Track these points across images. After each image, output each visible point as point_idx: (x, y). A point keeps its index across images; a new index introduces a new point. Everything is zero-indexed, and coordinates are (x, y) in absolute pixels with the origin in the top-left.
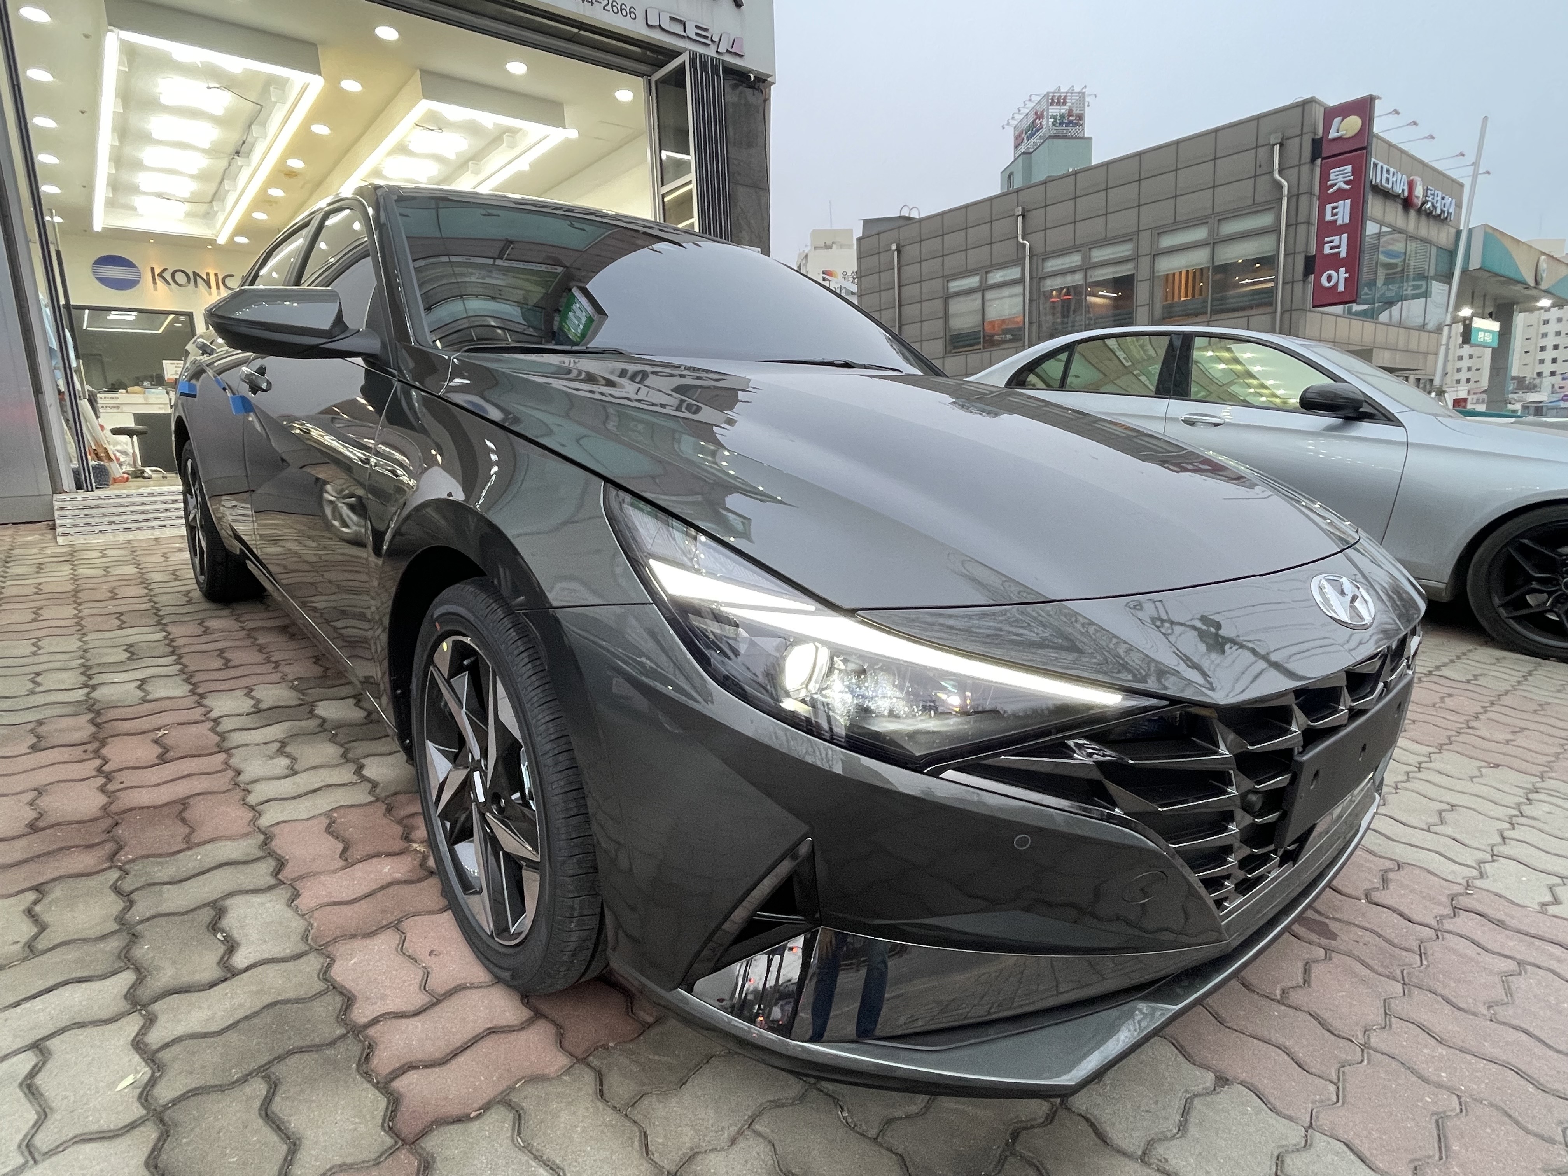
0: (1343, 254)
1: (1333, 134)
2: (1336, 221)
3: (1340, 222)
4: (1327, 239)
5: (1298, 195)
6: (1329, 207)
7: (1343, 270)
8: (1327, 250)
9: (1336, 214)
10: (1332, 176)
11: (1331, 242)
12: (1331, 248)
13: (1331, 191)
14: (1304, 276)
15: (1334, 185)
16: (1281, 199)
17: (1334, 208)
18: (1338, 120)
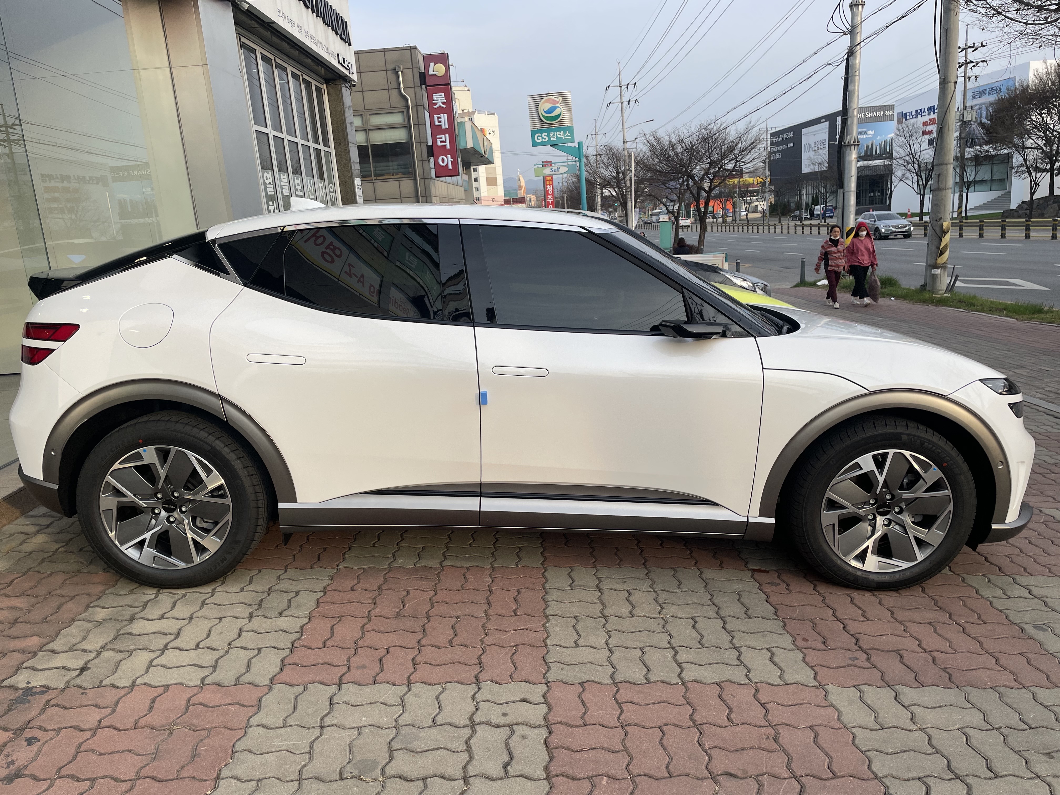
0: (448, 147)
1: (431, 72)
2: (441, 126)
3: (443, 127)
4: (438, 136)
5: (417, 106)
6: (436, 117)
7: (449, 156)
8: (439, 144)
9: (440, 122)
10: (435, 98)
11: (441, 138)
12: (441, 142)
13: (435, 107)
14: (428, 157)
15: (436, 104)
16: (407, 107)
17: (438, 118)
18: (432, 64)
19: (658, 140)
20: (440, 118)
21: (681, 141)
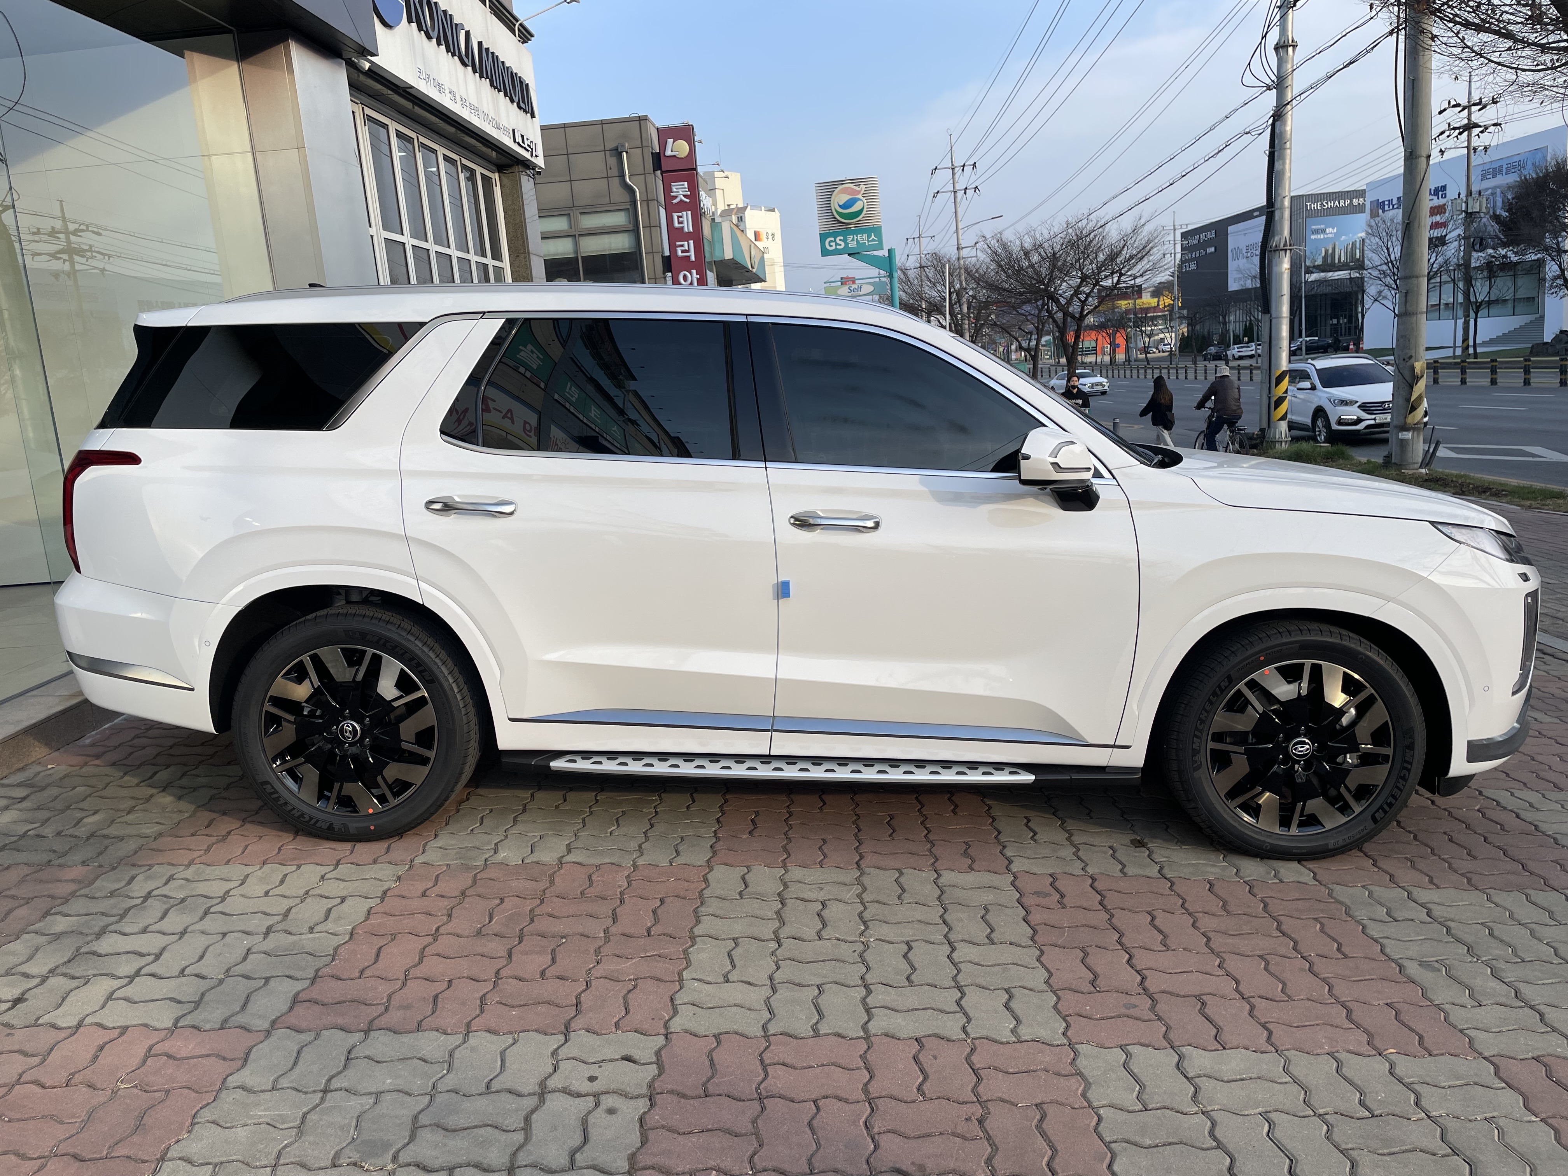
0: (693, 258)
1: (669, 153)
2: (682, 228)
3: (686, 230)
4: (678, 243)
5: (648, 201)
6: (675, 215)
7: (694, 271)
8: (680, 254)
9: (681, 223)
10: (674, 189)
11: (682, 246)
12: (683, 252)
13: (675, 201)
14: (664, 274)
15: (676, 197)
16: (634, 202)
17: (679, 217)
18: (670, 141)
19: (1005, 246)
20: (681, 217)
21: (1038, 247)
